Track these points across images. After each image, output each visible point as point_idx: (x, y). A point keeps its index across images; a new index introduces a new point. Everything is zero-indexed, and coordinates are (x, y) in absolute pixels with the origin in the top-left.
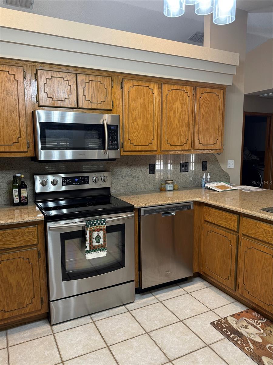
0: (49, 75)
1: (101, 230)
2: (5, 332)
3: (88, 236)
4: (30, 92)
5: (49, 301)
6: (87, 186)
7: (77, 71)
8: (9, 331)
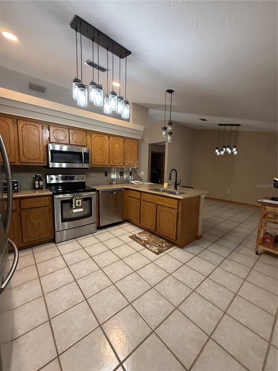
0: (55, 128)
1: (80, 199)
2: (31, 248)
3: (74, 201)
4: (45, 135)
5: (55, 232)
6: (73, 181)
7: (69, 128)
8: (33, 248)
